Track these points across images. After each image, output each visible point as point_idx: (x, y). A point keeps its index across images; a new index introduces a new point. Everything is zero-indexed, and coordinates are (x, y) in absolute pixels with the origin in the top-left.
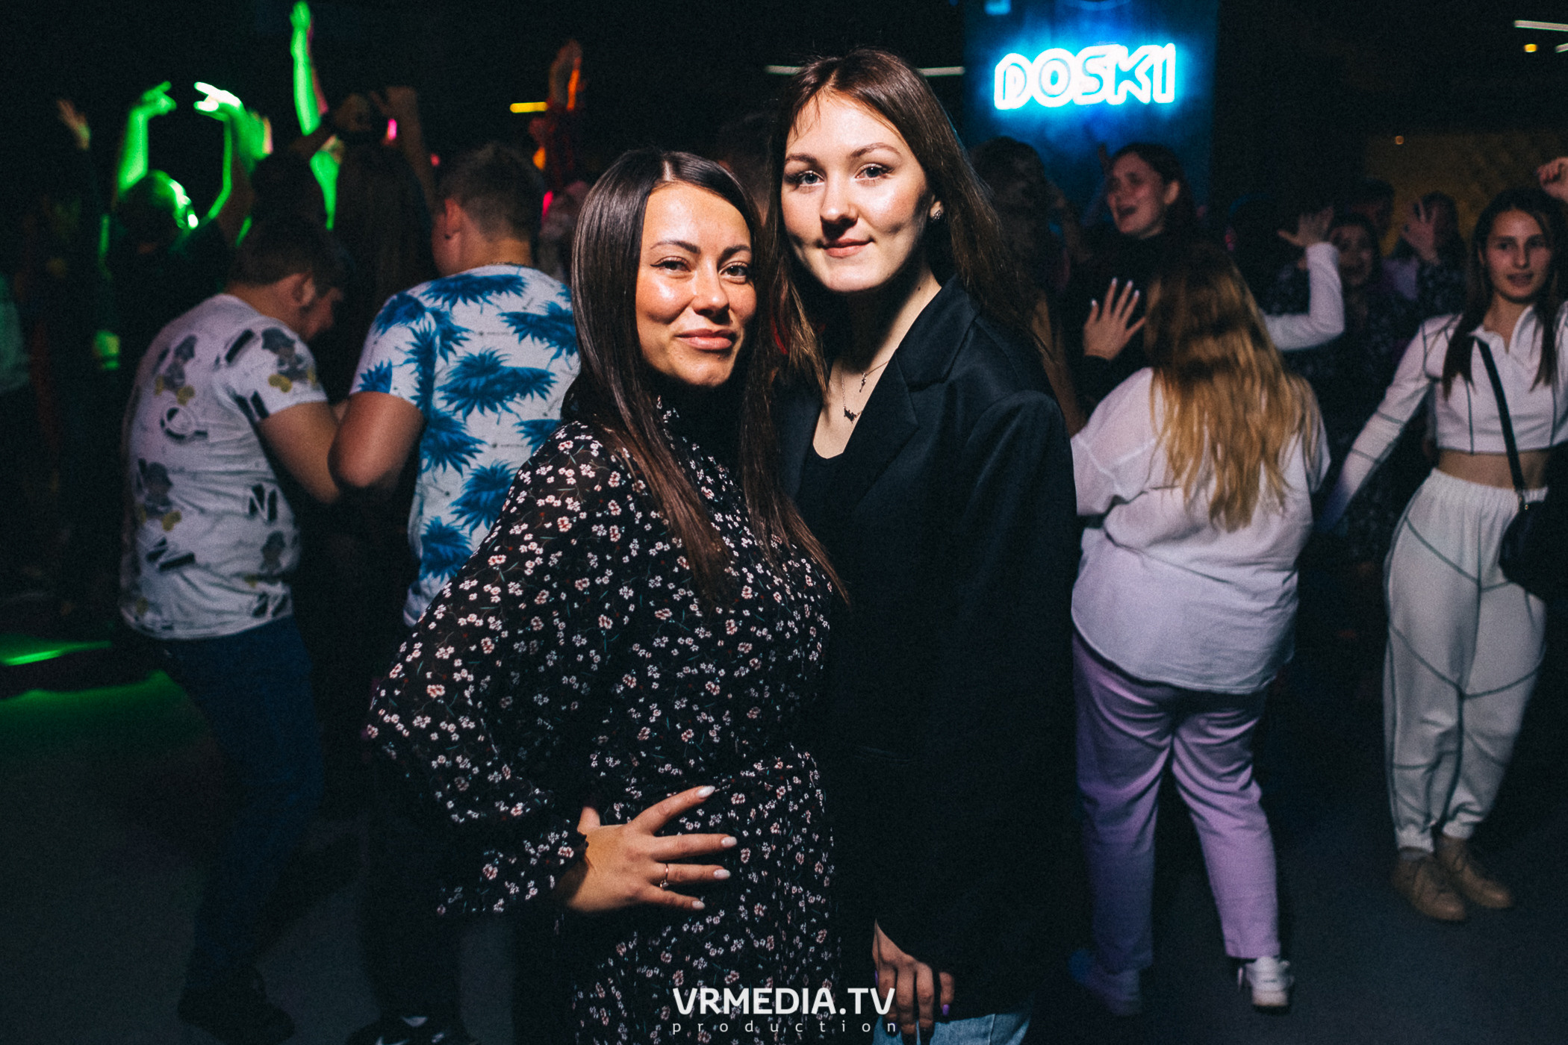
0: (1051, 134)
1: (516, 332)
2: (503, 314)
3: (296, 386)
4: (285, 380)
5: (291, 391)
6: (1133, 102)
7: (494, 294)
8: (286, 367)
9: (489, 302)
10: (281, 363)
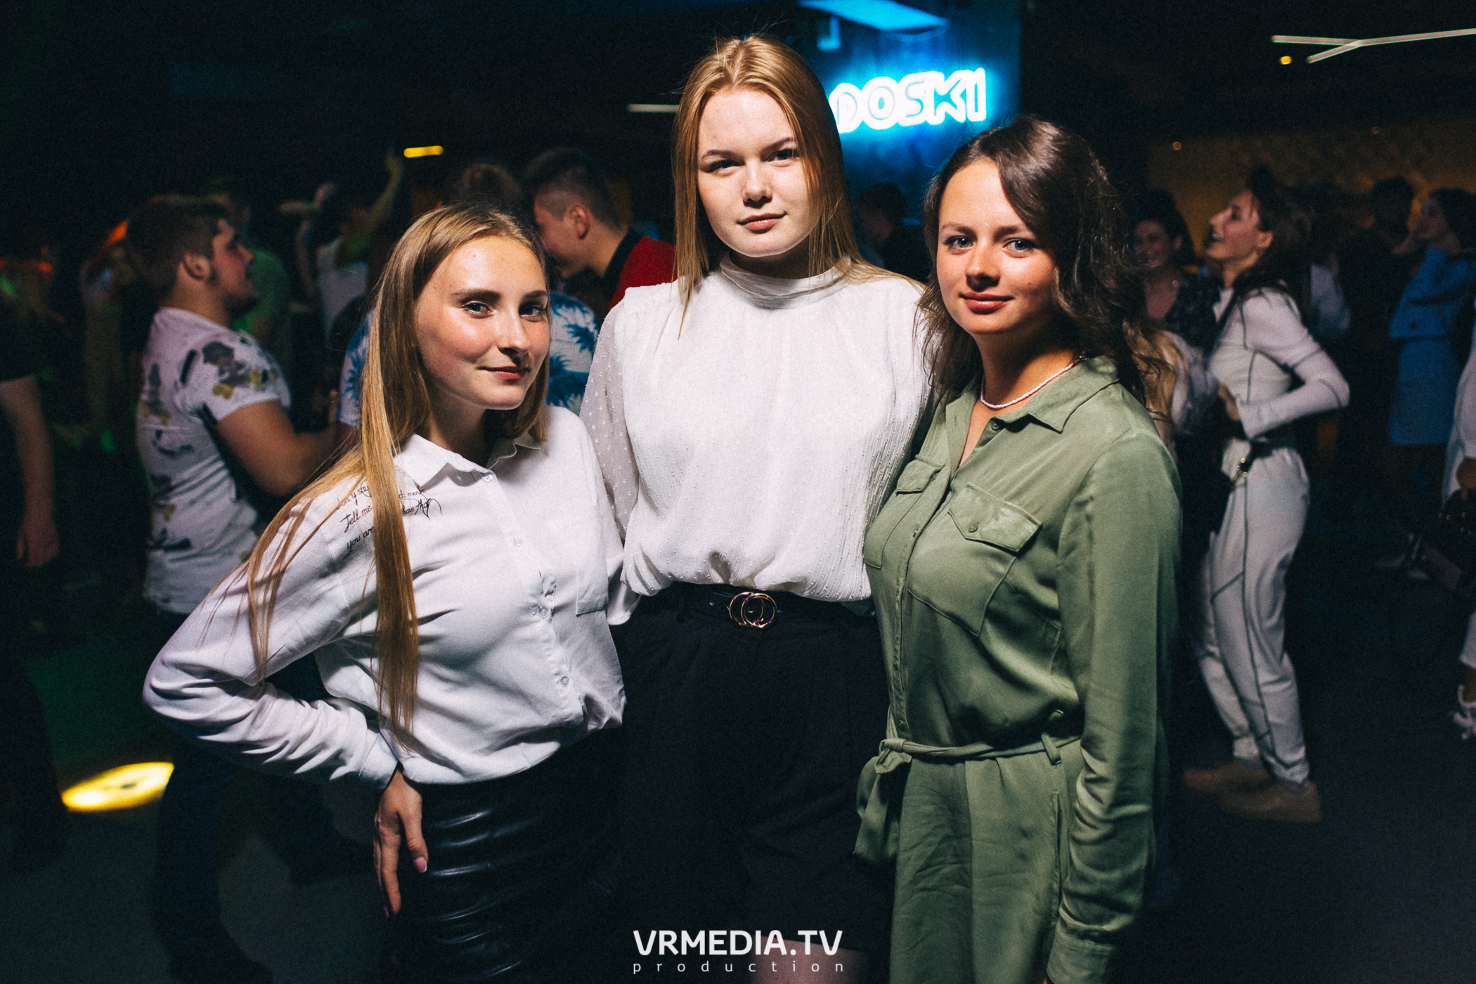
0: (881, 153)
1: (578, 342)
2: (570, 326)
3: (238, 391)
4: (226, 388)
5: (233, 398)
6: (950, 121)
7: (564, 307)
8: (226, 375)
9: (558, 314)
10: (221, 372)
